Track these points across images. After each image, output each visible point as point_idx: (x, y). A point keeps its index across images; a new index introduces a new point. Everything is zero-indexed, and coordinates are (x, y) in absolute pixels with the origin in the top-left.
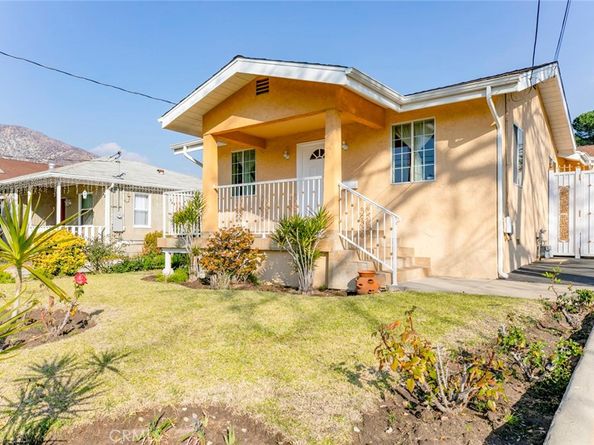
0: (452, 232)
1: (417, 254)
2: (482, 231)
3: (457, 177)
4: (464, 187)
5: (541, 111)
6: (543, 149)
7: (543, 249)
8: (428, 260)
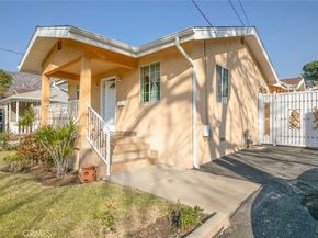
0: (168, 135)
1: (152, 148)
2: (184, 136)
3: (172, 100)
4: (175, 107)
5: (249, 57)
6: (252, 81)
7: (248, 142)
8: (156, 152)
